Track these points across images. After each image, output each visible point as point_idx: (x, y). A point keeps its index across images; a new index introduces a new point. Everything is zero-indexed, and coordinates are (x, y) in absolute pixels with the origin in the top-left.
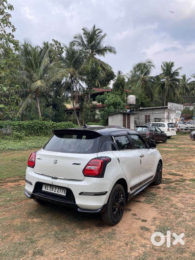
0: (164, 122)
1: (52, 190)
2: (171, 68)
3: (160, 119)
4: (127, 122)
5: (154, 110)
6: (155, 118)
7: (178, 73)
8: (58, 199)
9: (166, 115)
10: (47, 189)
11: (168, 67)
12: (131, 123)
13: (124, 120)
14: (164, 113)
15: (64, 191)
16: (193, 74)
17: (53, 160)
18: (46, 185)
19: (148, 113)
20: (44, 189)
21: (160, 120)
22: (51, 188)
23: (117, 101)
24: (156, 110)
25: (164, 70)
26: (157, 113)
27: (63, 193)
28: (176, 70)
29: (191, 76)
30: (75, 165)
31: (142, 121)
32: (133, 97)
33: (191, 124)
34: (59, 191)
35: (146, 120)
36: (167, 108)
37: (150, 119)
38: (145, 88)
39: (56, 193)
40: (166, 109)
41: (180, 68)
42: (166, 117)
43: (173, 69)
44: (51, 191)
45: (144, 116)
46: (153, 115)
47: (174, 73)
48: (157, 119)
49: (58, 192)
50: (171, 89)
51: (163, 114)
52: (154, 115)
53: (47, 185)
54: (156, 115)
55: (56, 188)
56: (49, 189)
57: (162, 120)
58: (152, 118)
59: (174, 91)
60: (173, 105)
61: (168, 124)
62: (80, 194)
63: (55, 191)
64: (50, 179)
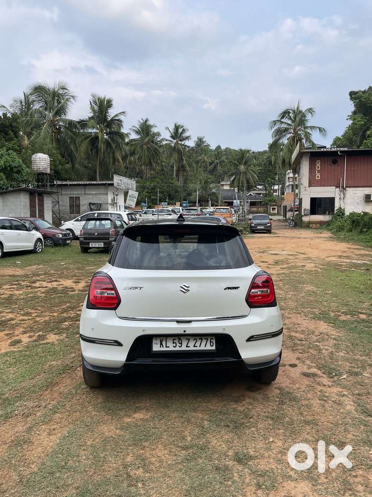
0: (108, 210)
1: (178, 345)
2: (107, 110)
3: (100, 204)
4: (38, 210)
5: (88, 187)
6: (90, 204)
7: (121, 121)
8: (196, 359)
9: (110, 197)
10: (164, 346)
11: (102, 106)
12: (45, 212)
13: (32, 206)
14: (107, 194)
15: (211, 342)
16: (133, 127)
17: (176, 287)
18: (162, 339)
19: (75, 193)
20: (156, 347)
21: (99, 206)
22: (177, 341)
23: (13, 165)
24: (91, 187)
25: (94, 110)
26: (94, 193)
27: (208, 346)
28: (116, 116)
29: (131, 129)
30: (230, 290)
31: (64, 208)
32: (45, 159)
33: (153, 215)
34: (197, 344)
35: (71, 206)
36: (112, 185)
37: (79, 206)
38: (58, 141)
39: (192, 348)
40: (110, 187)
41: (123, 112)
42: (110, 201)
43: (112, 113)
44: (178, 348)
45: (68, 199)
46: (86, 196)
47: (112, 120)
48: (93, 204)
49: (194, 346)
50: (109, 150)
51: (105, 196)
52: (89, 196)
53: (163, 337)
54: (91, 196)
55: (189, 340)
56: (170, 344)
57: (103, 206)
58: (85, 203)
59: (114, 153)
60: (121, 180)
61: (127, 214)
62: (249, 340)
63: (187, 346)
64: (175, 325)
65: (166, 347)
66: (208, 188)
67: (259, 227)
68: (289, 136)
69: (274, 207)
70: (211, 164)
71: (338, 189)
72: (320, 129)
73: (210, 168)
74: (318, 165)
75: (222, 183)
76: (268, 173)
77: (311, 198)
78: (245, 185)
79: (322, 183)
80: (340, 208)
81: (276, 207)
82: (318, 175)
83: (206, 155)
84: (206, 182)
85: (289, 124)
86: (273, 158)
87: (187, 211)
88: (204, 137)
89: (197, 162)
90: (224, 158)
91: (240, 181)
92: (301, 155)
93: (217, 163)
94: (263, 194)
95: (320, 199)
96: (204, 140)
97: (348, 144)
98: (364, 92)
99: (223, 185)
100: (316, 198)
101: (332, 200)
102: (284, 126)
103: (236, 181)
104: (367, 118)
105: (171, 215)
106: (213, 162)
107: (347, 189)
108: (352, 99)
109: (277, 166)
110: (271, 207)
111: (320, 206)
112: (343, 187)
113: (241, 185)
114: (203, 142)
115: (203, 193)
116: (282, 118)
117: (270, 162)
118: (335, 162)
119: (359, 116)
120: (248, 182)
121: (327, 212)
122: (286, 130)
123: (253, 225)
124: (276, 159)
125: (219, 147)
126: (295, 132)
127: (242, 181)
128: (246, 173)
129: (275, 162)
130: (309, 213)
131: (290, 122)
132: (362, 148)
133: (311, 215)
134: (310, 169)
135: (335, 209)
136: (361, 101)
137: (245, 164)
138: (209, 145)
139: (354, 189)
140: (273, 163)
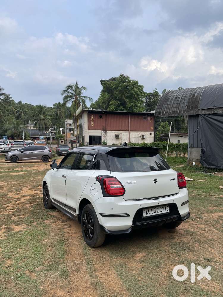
1: (154, 212)
10: (148, 214)
15: (167, 208)
20: (145, 215)
22: (153, 210)
27: (166, 211)
30: (172, 180)
34: (162, 210)
39: (160, 213)
44: (154, 214)
49: (161, 212)
53: (147, 209)
55: (158, 208)
56: (151, 212)
62: (182, 205)
63: (158, 212)
64: (152, 201)
65: (149, 214)
66: (19, 127)
67: (63, 152)
68: (72, 100)
69: (62, 141)
70: (17, 112)
71: (103, 131)
72: (89, 98)
73: (16, 115)
74: (92, 118)
75: (27, 125)
76: (56, 120)
77: (89, 136)
78: (44, 127)
79: (94, 128)
80: (104, 142)
81: (64, 141)
82: (92, 123)
83: (13, 106)
84: (17, 124)
85: (73, 94)
86: (59, 112)
87: (16, 142)
88: (10, 95)
89: (8, 111)
90: (26, 109)
91: (41, 124)
92: (83, 112)
93: (21, 112)
94: (55, 133)
95: (94, 137)
96: (10, 97)
97: (98, 107)
98: (108, 81)
99: (28, 126)
100: (92, 136)
101: (100, 137)
102: (69, 94)
103: (38, 124)
104: (110, 95)
105: (3, 145)
106: (19, 111)
107: (107, 131)
108: (102, 84)
109: (61, 116)
110: (61, 141)
111: (94, 140)
112: (105, 130)
113: (41, 127)
114: (10, 98)
115: (15, 131)
116: (68, 89)
117: (57, 114)
118: (101, 117)
119: (106, 93)
120: (46, 125)
121: (98, 144)
122: (71, 97)
123: (60, 151)
124: (60, 113)
125: (20, 102)
126: (76, 98)
127: (42, 125)
128: (44, 119)
129: (60, 114)
130: (88, 144)
131: (73, 92)
132: (108, 110)
133: (89, 145)
134: (88, 120)
135: (102, 142)
136: (106, 85)
137: (43, 114)
138: (13, 100)
139: (111, 132)
140: (59, 115)
